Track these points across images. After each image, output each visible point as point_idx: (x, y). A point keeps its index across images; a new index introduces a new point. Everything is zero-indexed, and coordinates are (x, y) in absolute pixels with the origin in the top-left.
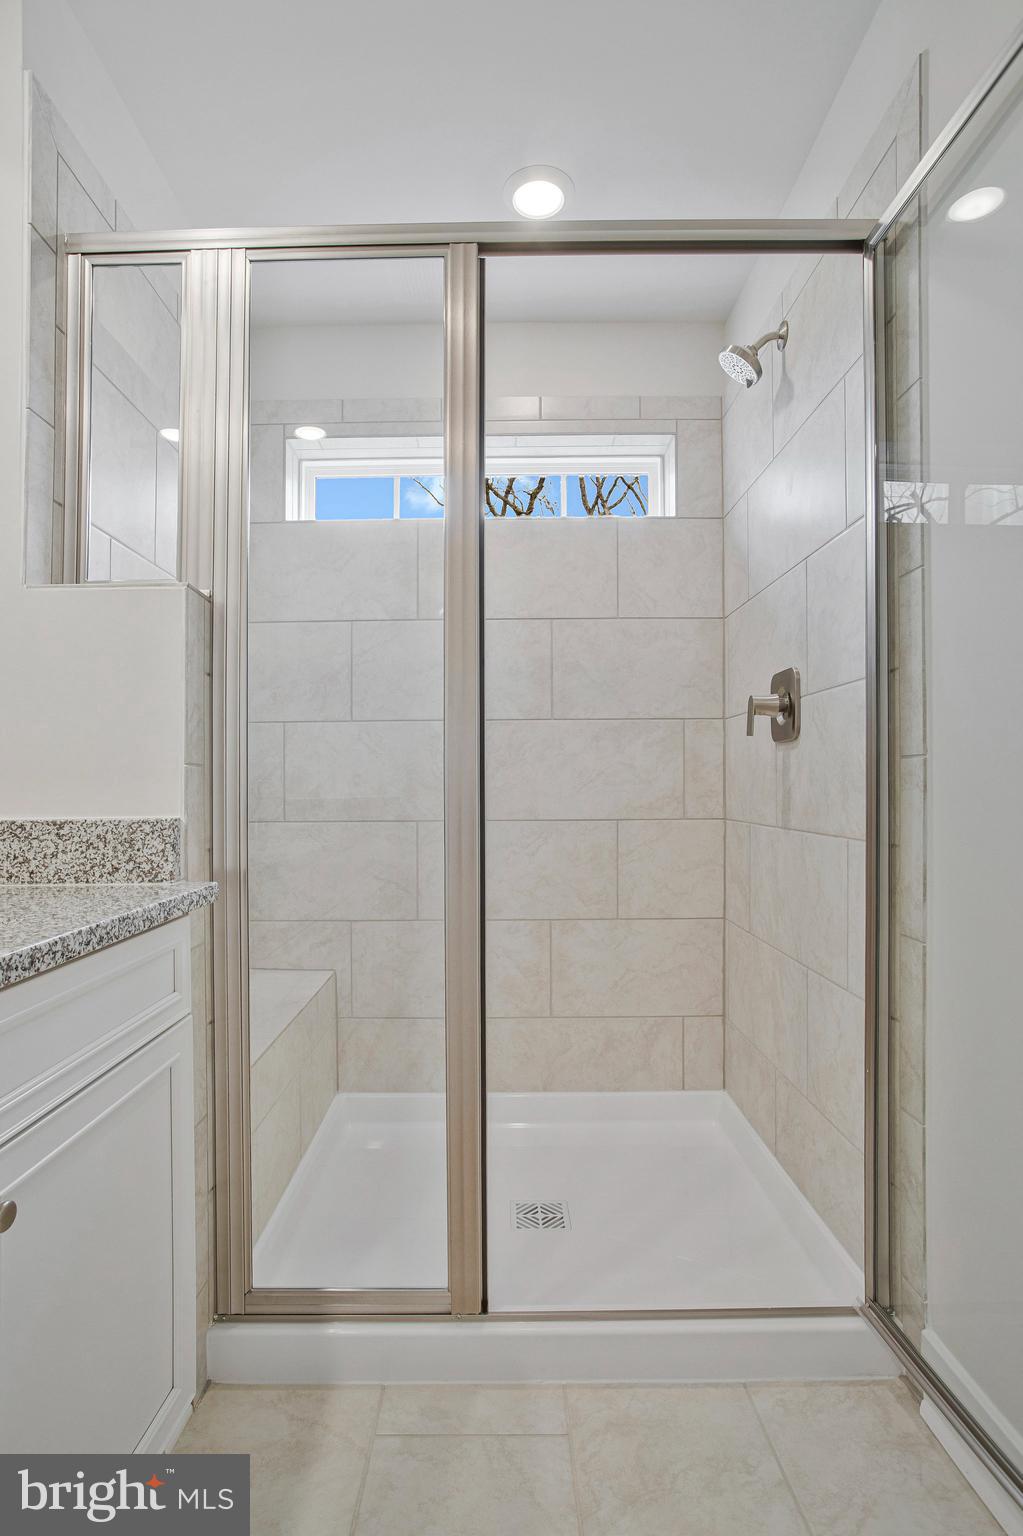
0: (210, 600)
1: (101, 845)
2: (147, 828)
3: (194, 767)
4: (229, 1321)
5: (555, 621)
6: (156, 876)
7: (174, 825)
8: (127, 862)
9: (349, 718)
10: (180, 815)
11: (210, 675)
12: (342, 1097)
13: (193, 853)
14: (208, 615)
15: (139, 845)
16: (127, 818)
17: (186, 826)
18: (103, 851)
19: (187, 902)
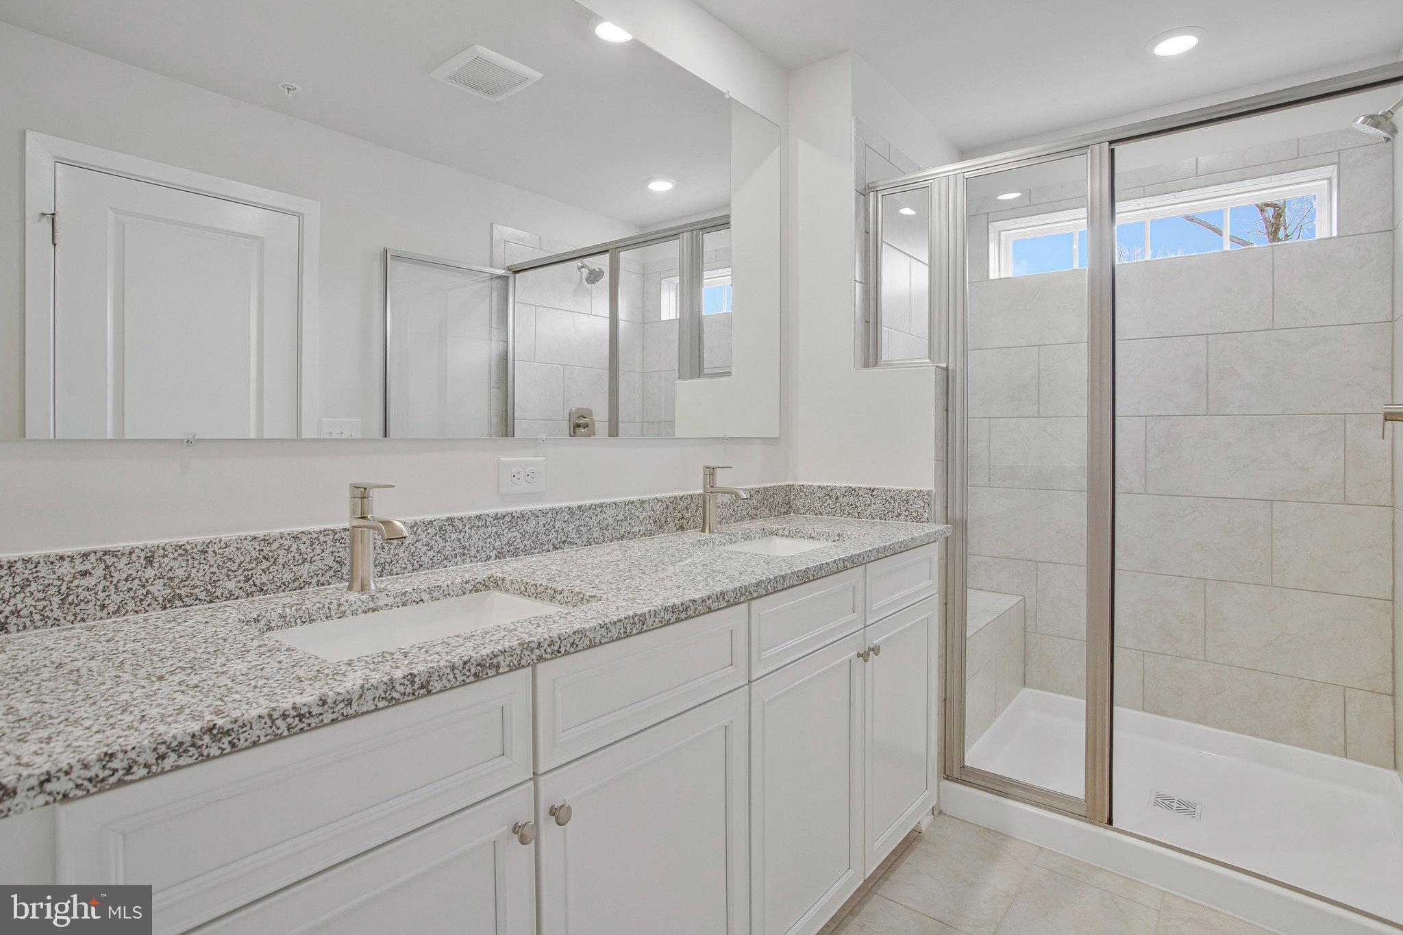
0: (947, 369)
1: (892, 501)
2: (915, 494)
3: (939, 462)
4: (952, 781)
5: (1209, 336)
6: (920, 519)
7: (929, 493)
8: (905, 511)
9: (1036, 415)
10: (932, 488)
11: (947, 410)
12: (1026, 691)
13: (938, 508)
14: (946, 378)
15: (911, 503)
16: (906, 488)
17: (935, 494)
18: (893, 504)
19: (937, 534)
